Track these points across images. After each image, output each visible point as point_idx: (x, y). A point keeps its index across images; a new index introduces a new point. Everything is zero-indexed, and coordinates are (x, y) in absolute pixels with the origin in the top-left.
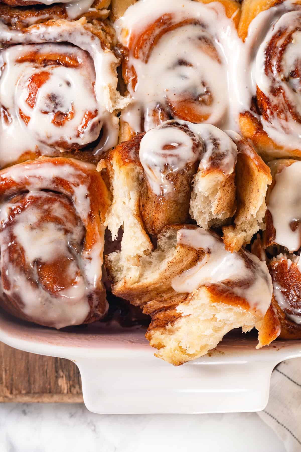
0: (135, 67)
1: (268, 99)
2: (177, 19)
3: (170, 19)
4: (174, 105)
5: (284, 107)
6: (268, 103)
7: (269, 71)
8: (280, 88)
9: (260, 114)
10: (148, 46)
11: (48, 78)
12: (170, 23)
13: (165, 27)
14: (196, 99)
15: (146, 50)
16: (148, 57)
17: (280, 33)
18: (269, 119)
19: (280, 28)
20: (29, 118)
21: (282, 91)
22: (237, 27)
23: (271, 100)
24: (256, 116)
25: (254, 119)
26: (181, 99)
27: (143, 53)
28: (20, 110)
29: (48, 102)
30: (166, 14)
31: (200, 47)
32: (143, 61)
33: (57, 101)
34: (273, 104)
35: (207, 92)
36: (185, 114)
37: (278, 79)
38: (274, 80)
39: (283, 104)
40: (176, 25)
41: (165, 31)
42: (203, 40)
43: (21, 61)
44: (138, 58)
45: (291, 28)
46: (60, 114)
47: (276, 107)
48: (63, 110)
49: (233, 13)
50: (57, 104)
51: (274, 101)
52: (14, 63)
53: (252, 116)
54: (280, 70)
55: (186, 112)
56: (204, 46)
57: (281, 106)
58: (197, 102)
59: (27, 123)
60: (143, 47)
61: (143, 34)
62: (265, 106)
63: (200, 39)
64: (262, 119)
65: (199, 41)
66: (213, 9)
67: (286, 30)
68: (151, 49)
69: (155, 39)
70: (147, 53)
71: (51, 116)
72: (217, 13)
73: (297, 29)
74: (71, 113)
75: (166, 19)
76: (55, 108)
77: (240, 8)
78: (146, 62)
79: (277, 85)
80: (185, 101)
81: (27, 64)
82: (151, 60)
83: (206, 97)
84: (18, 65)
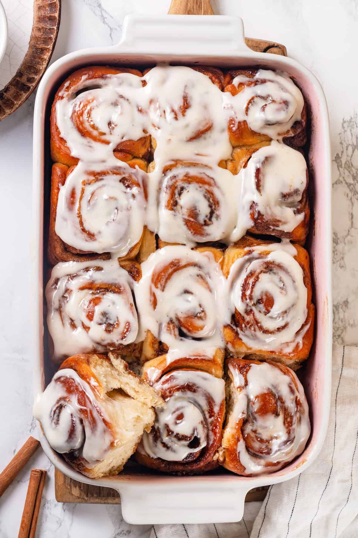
0: (156, 294)
1: (243, 317)
2: (183, 263)
3: (179, 262)
4: (182, 320)
5: (254, 322)
6: (243, 319)
7: (244, 299)
8: (251, 310)
9: (237, 326)
10: (164, 280)
11: (100, 301)
12: (179, 266)
13: (175, 268)
14: (196, 316)
15: (163, 282)
16: (164, 287)
17: (251, 274)
18: (244, 330)
19: (251, 271)
20: (89, 328)
21: (252, 312)
22: (222, 269)
23: (245, 318)
24: (234, 327)
25: (233, 330)
26: (185, 316)
27: (161, 285)
28: (82, 323)
29: (101, 317)
30: (176, 260)
31: (198, 282)
32: (161, 290)
33: (107, 316)
34: (246, 321)
35: (203, 311)
36: (189, 325)
37: (251, 304)
38: (247, 305)
39: (253, 320)
40: (182, 266)
41: (175, 271)
42: (200, 277)
43: (82, 289)
44: (157, 288)
45: (258, 271)
46: (110, 325)
47: (248, 323)
48: (111, 322)
49: (220, 259)
50: (107, 318)
51: (248, 318)
52: (78, 290)
53: (232, 328)
54: (251, 298)
55: (189, 324)
56: (200, 280)
57: (252, 322)
58: (196, 318)
59: (87, 332)
60: (161, 281)
61: (161, 272)
62: (241, 321)
63: (198, 276)
64: (238, 329)
65: (197, 277)
66: (207, 256)
67: (255, 272)
68: (166, 282)
69: (169, 275)
70: (163, 284)
71: (104, 326)
72: (209, 259)
73: (261, 272)
74: (117, 324)
75: (176, 263)
76: (106, 321)
77: (224, 255)
78: (163, 290)
79: (249, 308)
80: (188, 317)
81: (86, 291)
82: (166, 289)
83: (202, 314)
84: (80, 291)
